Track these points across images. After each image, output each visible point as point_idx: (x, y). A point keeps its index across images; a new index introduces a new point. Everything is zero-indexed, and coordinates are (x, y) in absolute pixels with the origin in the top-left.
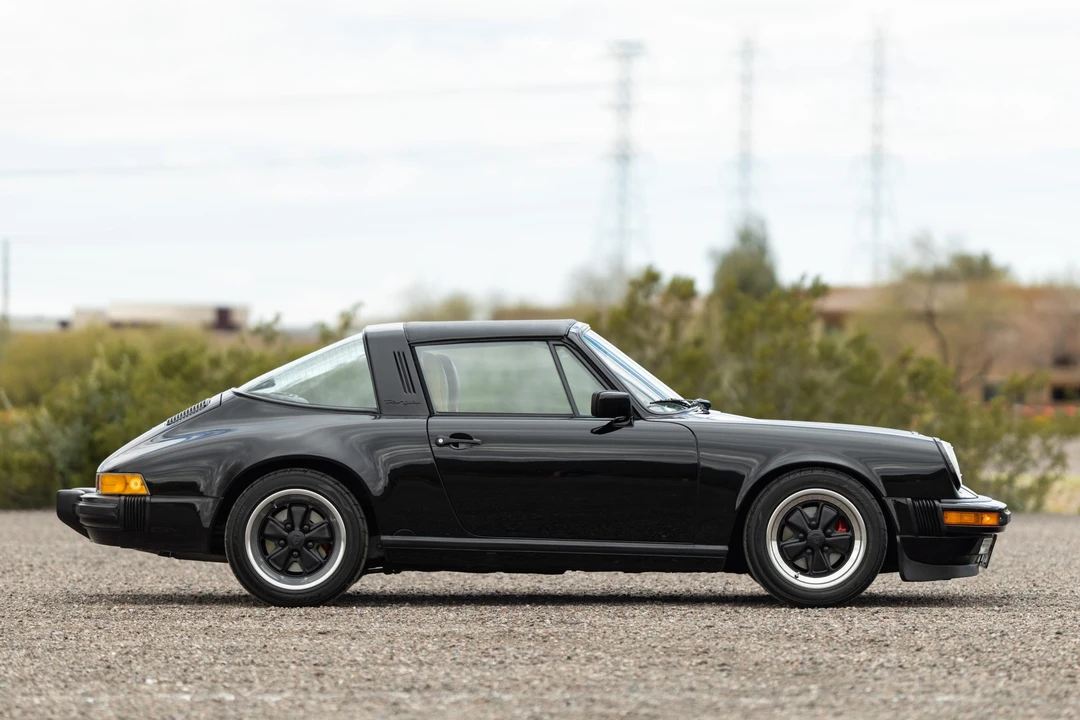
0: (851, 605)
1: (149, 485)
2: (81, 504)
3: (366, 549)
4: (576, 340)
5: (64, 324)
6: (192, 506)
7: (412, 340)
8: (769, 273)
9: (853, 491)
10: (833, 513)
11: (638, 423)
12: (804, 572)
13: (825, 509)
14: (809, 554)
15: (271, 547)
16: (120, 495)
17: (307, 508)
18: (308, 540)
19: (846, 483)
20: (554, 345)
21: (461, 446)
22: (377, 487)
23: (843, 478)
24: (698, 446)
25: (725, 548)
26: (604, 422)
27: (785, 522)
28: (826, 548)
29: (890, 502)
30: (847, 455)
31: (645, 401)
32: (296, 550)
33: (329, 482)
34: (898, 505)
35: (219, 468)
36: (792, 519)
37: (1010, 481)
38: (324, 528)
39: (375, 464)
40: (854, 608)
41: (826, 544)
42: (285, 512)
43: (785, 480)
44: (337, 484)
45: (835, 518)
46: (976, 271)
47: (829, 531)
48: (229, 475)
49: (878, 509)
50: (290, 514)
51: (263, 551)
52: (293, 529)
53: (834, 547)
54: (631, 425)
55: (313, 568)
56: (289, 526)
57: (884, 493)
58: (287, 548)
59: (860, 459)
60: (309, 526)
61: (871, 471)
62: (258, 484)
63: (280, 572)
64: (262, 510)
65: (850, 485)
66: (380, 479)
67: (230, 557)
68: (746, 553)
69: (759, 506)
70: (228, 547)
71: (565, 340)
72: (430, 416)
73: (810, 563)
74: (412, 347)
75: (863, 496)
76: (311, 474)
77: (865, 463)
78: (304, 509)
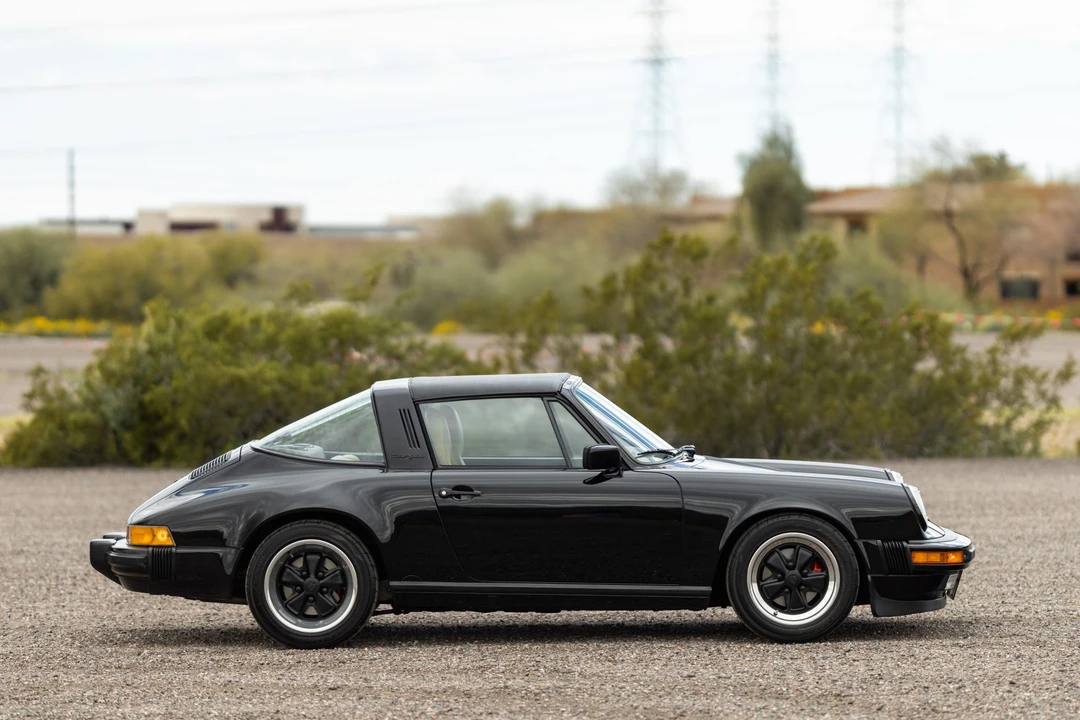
0: (826, 640)
1: (175, 535)
2: (112, 554)
3: (376, 594)
4: (568, 395)
5: (128, 226)
6: (216, 555)
7: (417, 398)
8: (795, 175)
9: (827, 534)
10: (809, 555)
11: (626, 473)
12: (782, 609)
13: (801, 551)
14: (787, 593)
15: (288, 592)
16: (148, 546)
17: (321, 556)
18: (322, 586)
19: (819, 527)
20: (548, 401)
21: (463, 498)
22: (385, 535)
23: (818, 522)
24: (682, 493)
25: (708, 589)
26: (596, 473)
27: (764, 563)
28: (803, 587)
29: (860, 543)
30: (821, 500)
31: (632, 451)
32: (312, 596)
33: (341, 532)
34: (867, 545)
35: (240, 517)
36: (770, 561)
37: (1008, 424)
38: (337, 575)
39: (383, 515)
40: (829, 644)
41: (802, 583)
42: (302, 559)
43: (764, 525)
44: (348, 534)
45: (811, 558)
46: (992, 170)
47: (805, 571)
48: (250, 523)
49: (851, 550)
50: (306, 562)
51: (281, 596)
52: (308, 576)
53: (809, 586)
54: (620, 475)
55: (328, 612)
56: (304, 573)
57: (855, 534)
58: (302, 595)
59: (830, 504)
60: (324, 573)
61: (842, 515)
62: (275, 535)
63: (296, 616)
64: (280, 559)
65: (823, 528)
66: (387, 528)
67: (250, 599)
68: (729, 594)
69: (741, 549)
70: (249, 593)
71: (559, 396)
72: (434, 469)
73: (788, 601)
74: (416, 404)
75: (836, 538)
76: (325, 525)
77: (836, 508)
78: (318, 557)
